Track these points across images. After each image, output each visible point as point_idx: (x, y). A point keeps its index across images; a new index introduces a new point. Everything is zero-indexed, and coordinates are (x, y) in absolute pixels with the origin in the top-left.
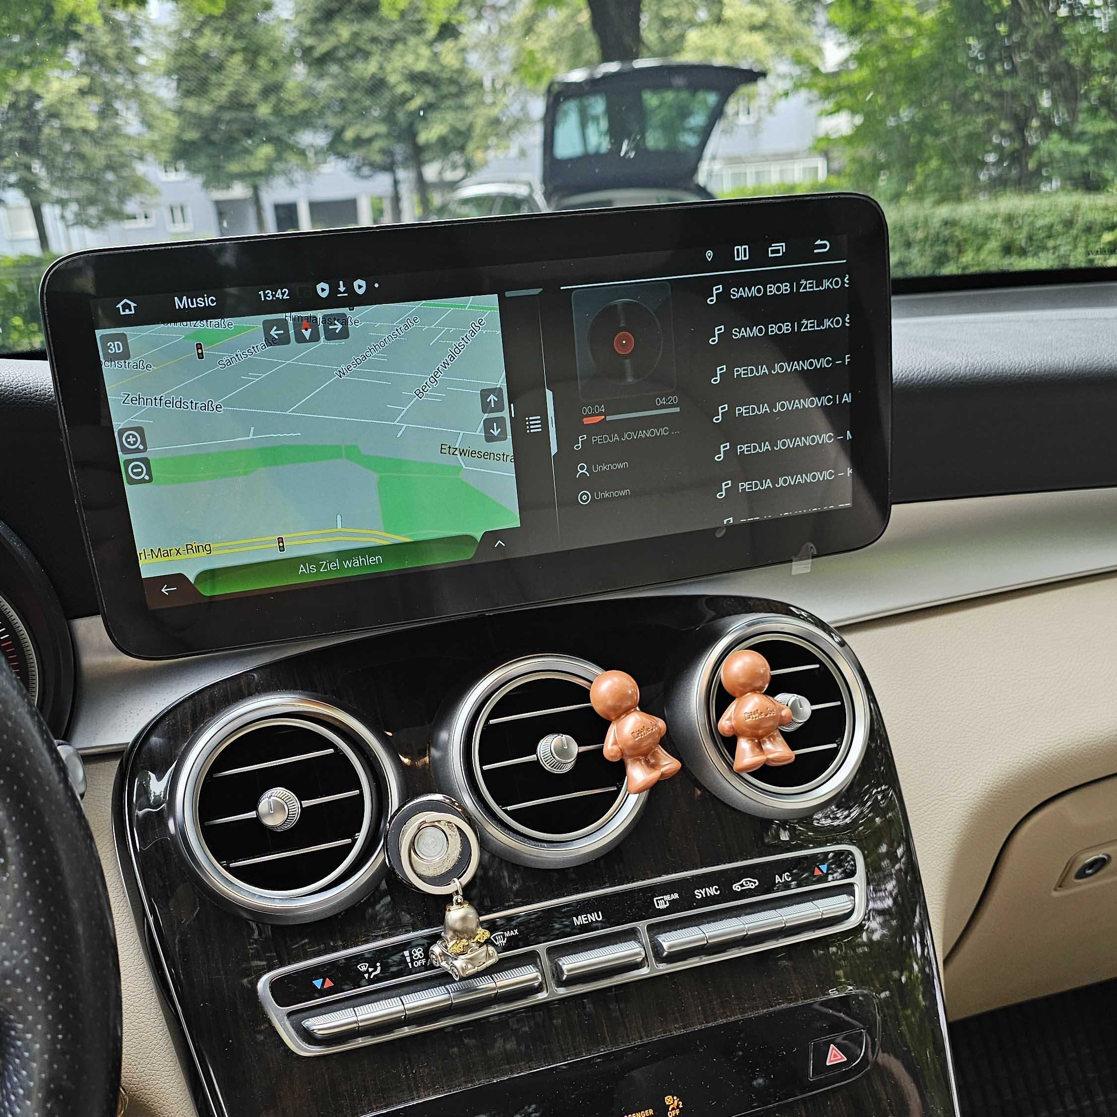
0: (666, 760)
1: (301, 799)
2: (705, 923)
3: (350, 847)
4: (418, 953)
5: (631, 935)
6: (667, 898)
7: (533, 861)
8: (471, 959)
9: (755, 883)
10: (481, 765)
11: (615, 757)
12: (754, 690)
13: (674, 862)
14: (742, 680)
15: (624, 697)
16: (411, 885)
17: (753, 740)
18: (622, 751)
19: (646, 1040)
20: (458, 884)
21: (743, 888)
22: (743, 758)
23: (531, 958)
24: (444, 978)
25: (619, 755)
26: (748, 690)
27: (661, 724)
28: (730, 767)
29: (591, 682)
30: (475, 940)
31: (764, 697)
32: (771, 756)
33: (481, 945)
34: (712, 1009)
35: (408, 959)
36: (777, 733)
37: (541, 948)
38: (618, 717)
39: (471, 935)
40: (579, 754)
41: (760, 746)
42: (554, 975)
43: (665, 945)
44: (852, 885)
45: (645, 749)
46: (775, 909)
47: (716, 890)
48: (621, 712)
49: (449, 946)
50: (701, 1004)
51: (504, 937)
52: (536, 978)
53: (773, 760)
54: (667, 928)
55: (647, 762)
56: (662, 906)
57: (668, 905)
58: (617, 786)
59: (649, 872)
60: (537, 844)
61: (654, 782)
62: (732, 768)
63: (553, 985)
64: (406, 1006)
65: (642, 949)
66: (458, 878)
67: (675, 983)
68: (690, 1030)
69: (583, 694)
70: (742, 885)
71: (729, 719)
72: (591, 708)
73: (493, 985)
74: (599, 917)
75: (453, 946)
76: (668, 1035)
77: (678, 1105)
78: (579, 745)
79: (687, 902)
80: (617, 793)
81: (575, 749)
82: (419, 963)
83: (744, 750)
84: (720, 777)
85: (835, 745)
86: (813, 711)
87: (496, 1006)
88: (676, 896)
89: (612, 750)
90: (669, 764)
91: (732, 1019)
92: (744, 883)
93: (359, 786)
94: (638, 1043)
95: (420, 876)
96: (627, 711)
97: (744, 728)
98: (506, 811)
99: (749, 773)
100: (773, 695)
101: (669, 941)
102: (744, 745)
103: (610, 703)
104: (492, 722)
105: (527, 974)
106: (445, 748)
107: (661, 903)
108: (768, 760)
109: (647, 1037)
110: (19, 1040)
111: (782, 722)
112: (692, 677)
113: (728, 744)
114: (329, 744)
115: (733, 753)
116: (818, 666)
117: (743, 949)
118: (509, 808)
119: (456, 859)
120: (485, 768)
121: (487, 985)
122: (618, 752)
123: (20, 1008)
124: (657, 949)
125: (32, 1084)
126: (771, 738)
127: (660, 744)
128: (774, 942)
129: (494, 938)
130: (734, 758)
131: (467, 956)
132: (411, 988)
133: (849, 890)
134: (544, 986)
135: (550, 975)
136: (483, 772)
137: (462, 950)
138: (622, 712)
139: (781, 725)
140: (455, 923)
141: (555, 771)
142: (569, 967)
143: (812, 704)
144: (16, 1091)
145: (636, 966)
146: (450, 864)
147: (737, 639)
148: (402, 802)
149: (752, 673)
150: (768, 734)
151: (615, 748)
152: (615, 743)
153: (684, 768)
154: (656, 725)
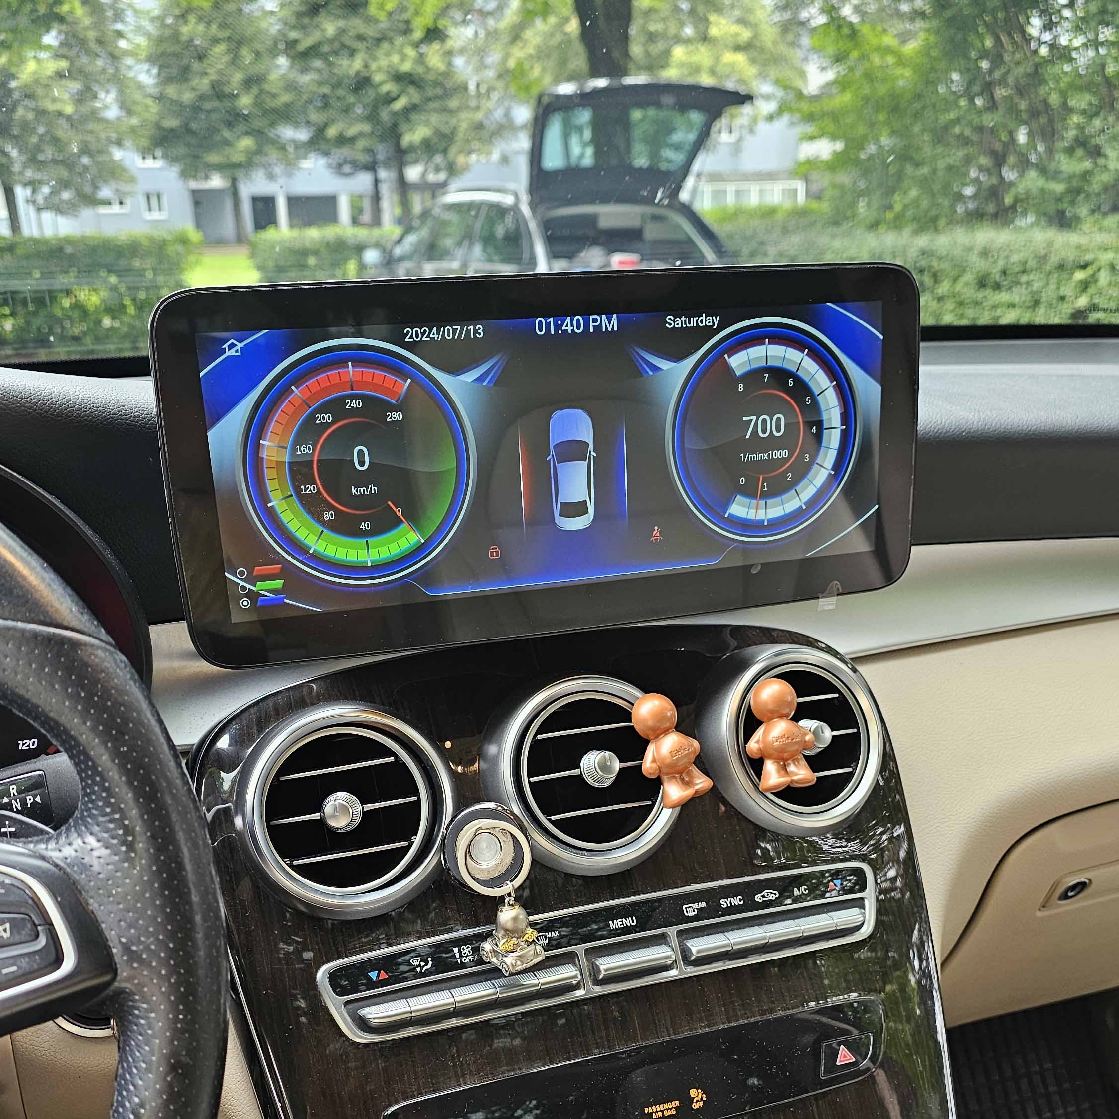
0: (699, 778)
1: (362, 803)
2: (730, 931)
3: (406, 849)
4: (466, 950)
5: (662, 939)
6: (695, 906)
7: (573, 867)
8: (519, 956)
9: (775, 895)
10: (529, 777)
11: (654, 774)
12: (782, 716)
13: (701, 873)
14: (770, 707)
15: (662, 718)
16: (464, 885)
17: (778, 763)
18: (660, 769)
19: (673, 1037)
20: (511, 887)
21: (764, 899)
22: (769, 779)
23: (570, 958)
24: (495, 973)
25: (657, 772)
26: (776, 715)
27: (696, 744)
28: (756, 786)
29: (633, 704)
30: (524, 939)
31: (789, 722)
32: (795, 778)
33: (529, 943)
34: (734, 1010)
35: (457, 955)
36: (800, 756)
37: (580, 949)
38: (657, 737)
39: (521, 934)
40: (620, 769)
41: (784, 767)
42: (591, 974)
43: (694, 950)
44: (862, 899)
45: (681, 767)
46: (794, 919)
47: (740, 900)
49: (500, 945)
50: (724, 1005)
51: (547, 937)
52: (575, 977)
53: (796, 782)
54: (695, 934)
55: (682, 780)
56: (691, 913)
57: (696, 912)
58: (652, 803)
59: (679, 882)
60: (578, 851)
61: (688, 798)
62: (759, 788)
63: (590, 984)
64: (457, 999)
65: (672, 953)
67: (701, 985)
68: (714, 1028)
69: (626, 715)
71: (758, 742)
72: (632, 727)
73: (536, 982)
74: (633, 922)
75: (503, 944)
76: (694, 1033)
77: (702, 1098)
78: (620, 762)
79: (713, 910)
80: (651, 807)
81: (617, 765)
82: (467, 959)
83: (769, 773)
84: (746, 796)
85: (850, 770)
86: (834, 737)
87: (537, 1001)
88: (703, 905)
89: (651, 768)
90: (702, 782)
91: (752, 1020)
92: (766, 895)
93: (416, 792)
94: (667, 1039)
95: (475, 879)
96: (666, 732)
97: (771, 751)
98: (550, 821)
99: (773, 793)
100: (797, 722)
101: (698, 946)
102: (770, 767)
103: (650, 723)
104: (539, 737)
105: (566, 973)
106: (495, 761)
107: (690, 910)
108: (792, 781)
109: (675, 1034)
110: (142, 1018)
111: (806, 746)
112: (723, 702)
113: (756, 765)
114: (390, 753)
115: (759, 774)
116: (837, 695)
117: (764, 956)
118: (553, 818)
119: (509, 863)
120: (532, 779)
121: (531, 981)
122: (656, 770)
123: (146, 989)
124: (686, 953)
126: (796, 761)
127: (694, 763)
128: (792, 950)
130: (759, 778)
131: (517, 954)
132: (459, 982)
133: (859, 903)
134: (582, 984)
135: (588, 975)
136: (530, 783)
137: (512, 947)
138: (660, 733)
139: (804, 749)
140: (507, 922)
141: (597, 785)
142: (605, 967)
143: (833, 730)
144: (137, 1065)
145: (667, 968)
146: (502, 869)
147: (767, 667)
148: (457, 810)
149: (780, 701)
150: (793, 758)
151: (654, 765)
152: (654, 761)
153: (714, 786)
154: (692, 746)
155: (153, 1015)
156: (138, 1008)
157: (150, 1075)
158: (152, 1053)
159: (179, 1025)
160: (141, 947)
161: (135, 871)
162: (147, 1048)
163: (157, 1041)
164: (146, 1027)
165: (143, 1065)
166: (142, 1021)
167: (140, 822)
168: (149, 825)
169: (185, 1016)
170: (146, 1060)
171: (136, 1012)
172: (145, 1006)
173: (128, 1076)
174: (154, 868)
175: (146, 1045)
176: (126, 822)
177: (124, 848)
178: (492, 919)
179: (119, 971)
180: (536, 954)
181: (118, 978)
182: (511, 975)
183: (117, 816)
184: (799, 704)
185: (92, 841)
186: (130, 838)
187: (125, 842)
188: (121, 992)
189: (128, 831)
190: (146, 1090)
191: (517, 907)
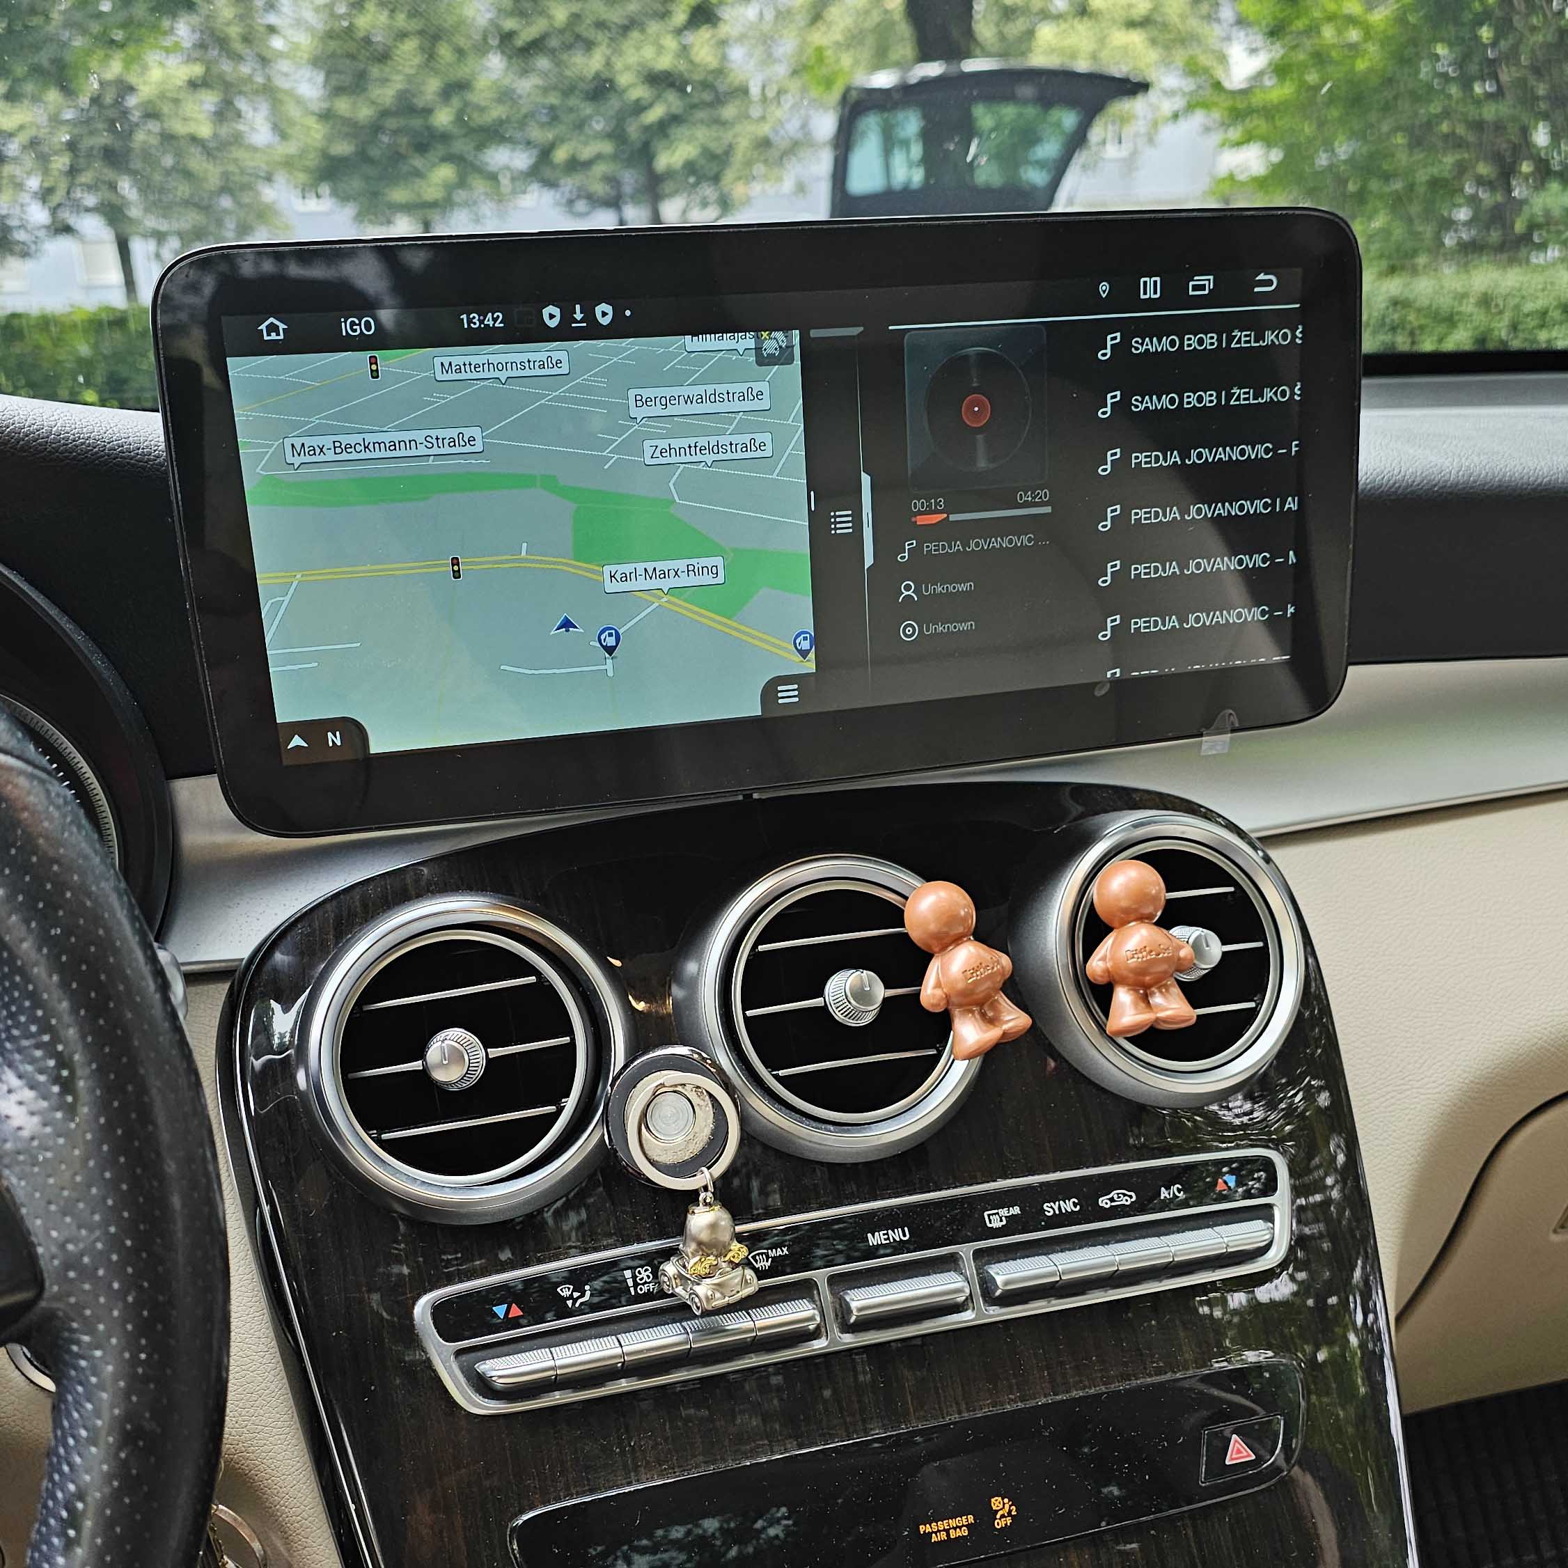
0: (1010, 1013)
1: (486, 1048)
2: (1057, 1252)
3: (554, 1117)
4: (644, 1275)
5: (949, 1263)
6: (1004, 1212)
7: (813, 1150)
8: (719, 1285)
9: (1131, 1197)
10: (744, 1010)
11: (937, 1005)
12: (1142, 918)
13: (1014, 1162)
14: (1124, 904)
15: (953, 919)
16: (640, 1174)
17: (1136, 991)
18: (948, 998)
19: (966, 1415)
20: (708, 1176)
21: (1113, 1204)
22: (1122, 1015)
23: (805, 1290)
24: (681, 1311)
25: (944, 1002)
26: (1133, 916)
27: (1005, 961)
28: (1102, 1028)
29: (906, 898)
30: (727, 1259)
31: (1155, 927)
32: (1161, 1015)
33: (735, 1266)
34: (1064, 1376)
35: (630, 1282)
36: (1170, 982)
37: (820, 1276)
38: (944, 948)
39: (722, 1251)
40: (885, 1000)
41: (1145, 998)
42: (837, 1315)
43: (999, 1280)
44: (1269, 1207)
45: (981, 996)
46: (1159, 1236)
47: (1074, 1203)
48: (947, 941)
49: (689, 1265)
50: (1048, 1368)
51: (768, 1257)
52: (812, 1318)
53: (1165, 1021)
54: (1002, 1256)
55: (983, 1015)
56: (996, 1223)
57: (1004, 1222)
58: (937, 1050)
59: (979, 1174)
60: (820, 1125)
61: (992, 1043)
62: (1105, 1031)
63: (836, 1329)
64: (626, 1349)
65: (966, 1284)
66: (709, 1168)
67: (1010, 1335)
68: (1030, 1404)
69: (894, 915)
70: (1112, 1200)
71: (1103, 959)
72: (905, 934)
73: (751, 1324)
74: (904, 1235)
75: (694, 1264)
76: (998, 1410)
77: (1010, 1511)
78: (886, 988)
79: (1030, 1219)
80: (936, 1059)
81: (880, 992)
82: (645, 1289)
83: (1122, 1005)
84: (1085, 1043)
85: (1252, 1005)
86: (1225, 954)
87: (752, 1355)
88: (1016, 1210)
89: (934, 995)
90: (1014, 1019)
91: (1092, 1391)
92: (1116, 1197)
93: (570, 1032)
94: (955, 1417)
95: (653, 1163)
96: (957, 940)
97: (1125, 973)
98: (777, 1077)
99: (1127, 1039)
100: (1169, 928)
101: (1005, 1274)
102: (1123, 997)
103: (933, 927)
104: (761, 948)
105: (798, 1312)
106: (692, 986)
107: (995, 1219)
108: (1157, 1020)
109: (968, 1411)
110: (83, 1358)
111: (1181, 966)
112: (1050, 897)
114: (531, 970)
116: (1231, 889)
117: (1111, 1292)
118: (782, 1073)
119: (706, 1139)
120: (749, 1013)
121: (741, 1324)
122: (941, 999)
123: (88, 1312)
124: (987, 1285)
125: (99, 1423)
126: (1163, 988)
127: (1002, 989)
128: (1157, 1283)
129: (754, 1257)
130: (1107, 1014)
131: (715, 1281)
132: (633, 1324)
133: (1265, 1213)
134: (823, 1330)
135: (832, 1316)
136: (746, 1018)
137: (707, 1271)
138: (949, 942)
139: (1178, 971)
140: (701, 1232)
141: (852, 1023)
142: (859, 1304)
143: (1223, 944)
144: (76, 1432)
145: (957, 1308)
146: (696, 1147)
147: (1121, 844)
148: (631, 1056)
149: (1138, 894)
150: (1159, 983)
151: (939, 993)
152: (938, 985)
153: (1034, 1026)
154: (998, 962)
155: (98, 1353)
156: (78, 1343)
157: (93, 1450)
158: (97, 1413)
159: (140, 1371)
160: (81, 1246)
161: (73, 1125)
162: (89, 1406)
163: (105, 1396)
164: (88, 1372)
165: (84, 1433)
166: (83, 1363)
167: (80, 1047)
168: (94, 1052)
169: (149, 1356)
170: (89, 1424)
171: (75, 1348)
172: (86, 1338)
173: (62, 1451)
174: (102, 1120)
175: (89, 1400)
176: (60, 1048)
177: (56, 1089)
178: (680, 1227)
179: (47, 1284)
180: (745, 1283)
181: (46, 1295)
182: (706, 1314)
183: (46, 1038)
184: (1169, 902)
185: (11, 1078)
186: (65, 1073)
187: (57, 1080)
188: (51, 1316)
189: (63, 1062)
190: (87, 1472)
191: (717, 1208)
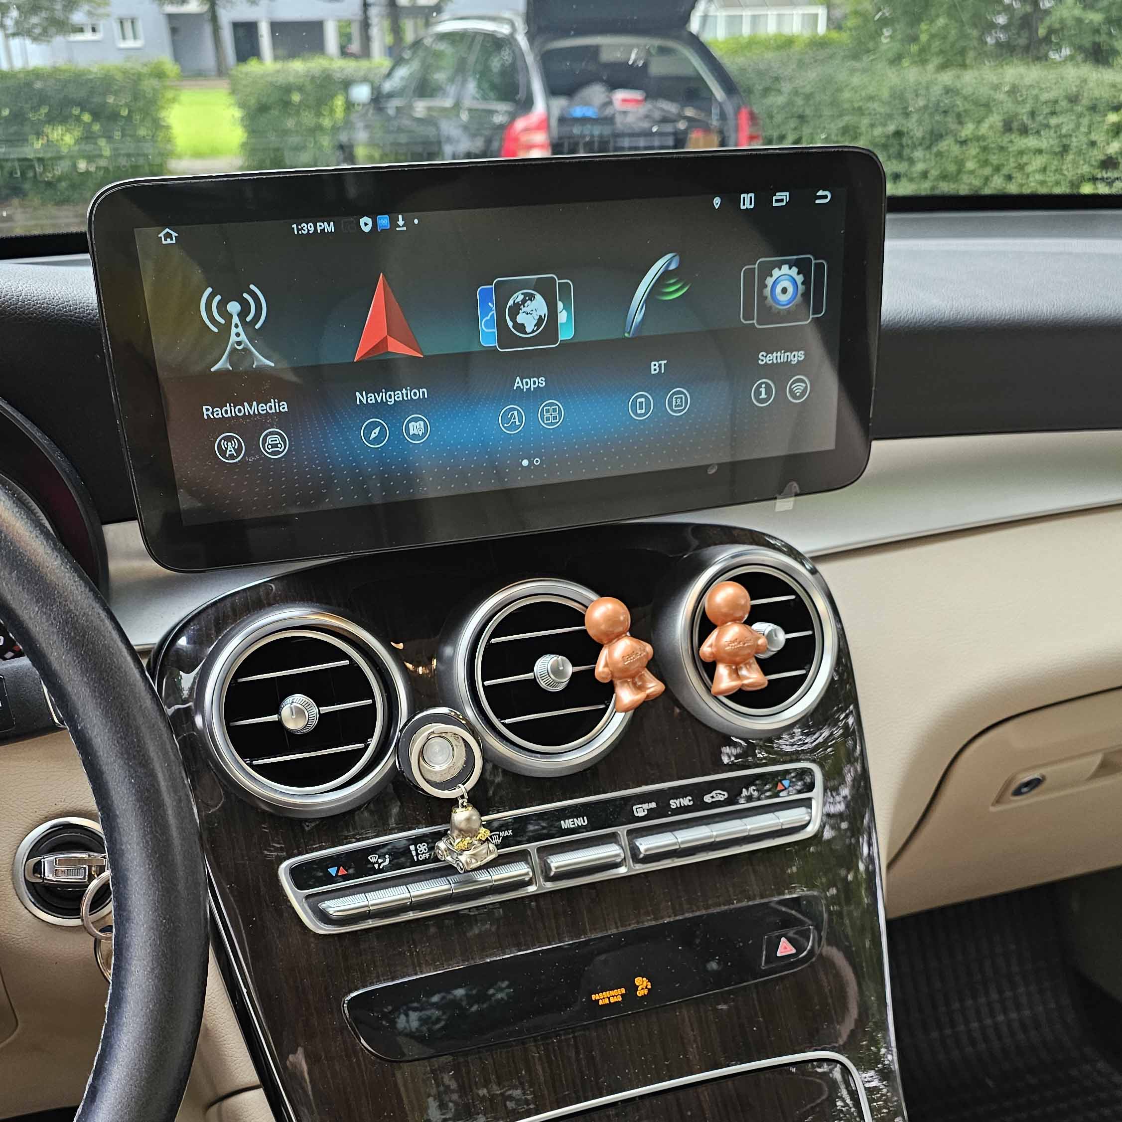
0: (651, 682)
2: (678, 830)
3: (363, 751)
4: (422, 848)
5: (612, 838)
6: (646, 806)
7: (527, 769)
9: (724, 795)
10: (483, 681)
11: (606, 678)
12: (735, 620)
13: (653, 774)
14: (724, 610)
15: (615, 624)
16: (419, 788)
17: (730, 667)
18: (612, 673)
19: (621, 930)
21: (714, 800)
22: (721, 681)
23: (523, 856)
25: (609, 677)
26: (729, 619)
27: (649, 648)
28: (708, 689)
29: (587, 607)
31: (743, 625)
32: (746, 682)
34: (681, 904)
35: (414, 853)
36: (753, 660)
37: (532, 847)
38: (609, 642)
39: (475, 833)
40: (573, 673)
41: (736, 671)
42: (542, 871)
43: (643, 848)
44: (810, 799)
45: (633, 672)
47: (690, 801)
48: (612, 636)
51: (499, 837)
52: (527, 874)
53: (748, 685)
54: (644, 833)
55: (634, 684)
56: (641, 813)
57: (646, 812)
58: (605, 704)
59: (630, 783)
60: (531, 754)
61: (640, 702)
62: (710, 691)
63: (542, 880)
64: (412, 894)
65: (622, 851)
66: (463, 784)
67: (648, 882)
68: (661, 922)
70: (712, 797)
71: (711, 646)
72: (585, 631)
73: (490, 878)
74: (584, 822)
75: (458, 843)
76: (640, 926)
77: (647, 986)
78: (573, 666)
79: (662, 810)
80: (604, 711)
81: (570, 669)
82: (423, 857)
83: (721, 677)
84: (698, 699)
85: (803, 672)
87: (490, 896)
88: (653, 805)
89: (604, 672)
90: (654, 686)
91: (697, 914)
92: (715, 796)
93: (372, 696)
94: (614, 931)
95: (428, 781)
96: (619, 636)
97: (724, 656)
98: (504, 724)
101: (645, 845)
102: (722, 670)
103: (603, 627)
104: (494, 641)
105: (519, 870)
106: (450, 662)
107: (640, 811)
108: (743, 685)
109: (622, 926)
111: (758, 649)
112: (678, 604)
113: (709, 668)
114: (345, 656)
115: (712, 678)
116: (793, 597)
117: (710, 853)
118: (507, 721)
119: (460, 767)
120: (486, 683)
121: (483, 877)
122: (608, 675)
124: (634, 851)
126: (747, 664)
127: (646, 667)
128: (738, 848)
129: (491, 837)
131: (471, 852)
132: (416, 878)
133: (807, 803)
134: (534, 880)
135: (540, 872)
136: (484, 687)
138: (614, 637)
139: (757, 653)
140: (461, 823)
141: (550, 689)
142: (557, 865)
143: (786, 633)
145: (616, 865)
146: (455, 772)
147: (721, 570)
149: (733, 604)
150: (745, 662)
151: (606, 670)
152: (606, 665)
153: (667, 691)
154: (644, 650)
178: (447, 819)
180: (490, 852)
182: (466, 872)
191: (470, 809)
